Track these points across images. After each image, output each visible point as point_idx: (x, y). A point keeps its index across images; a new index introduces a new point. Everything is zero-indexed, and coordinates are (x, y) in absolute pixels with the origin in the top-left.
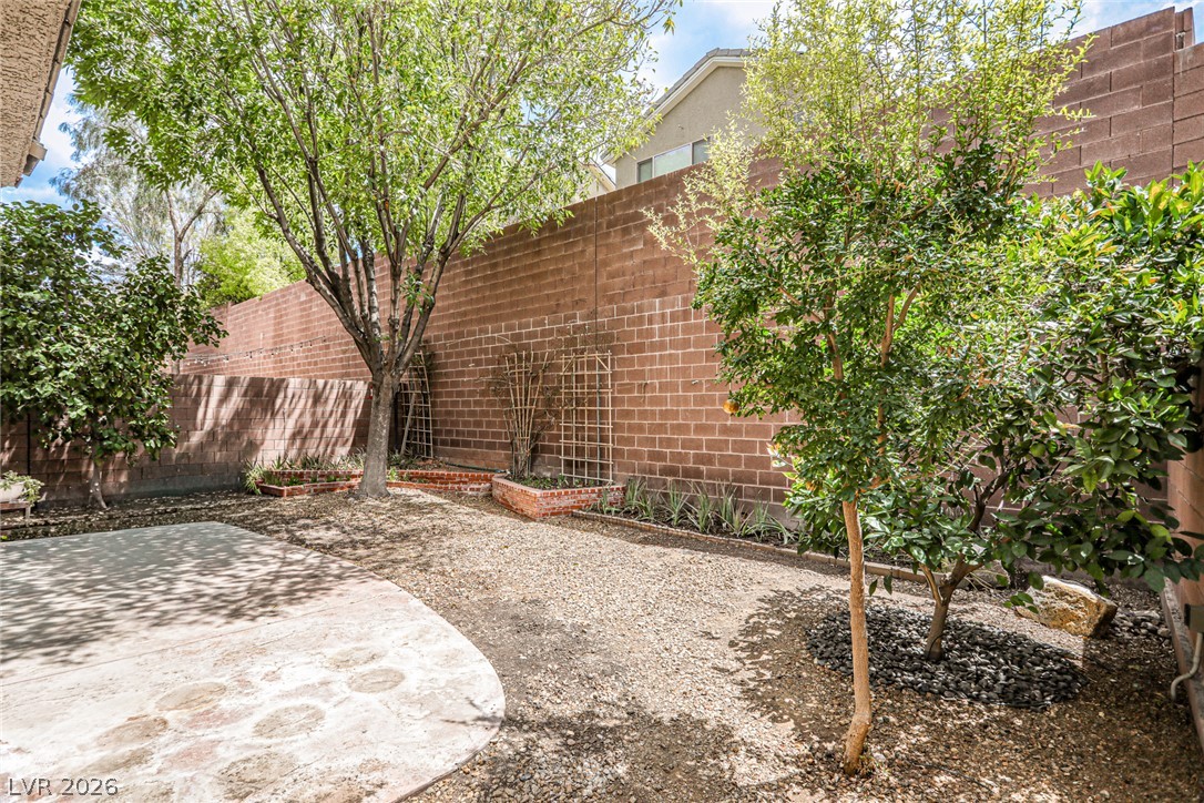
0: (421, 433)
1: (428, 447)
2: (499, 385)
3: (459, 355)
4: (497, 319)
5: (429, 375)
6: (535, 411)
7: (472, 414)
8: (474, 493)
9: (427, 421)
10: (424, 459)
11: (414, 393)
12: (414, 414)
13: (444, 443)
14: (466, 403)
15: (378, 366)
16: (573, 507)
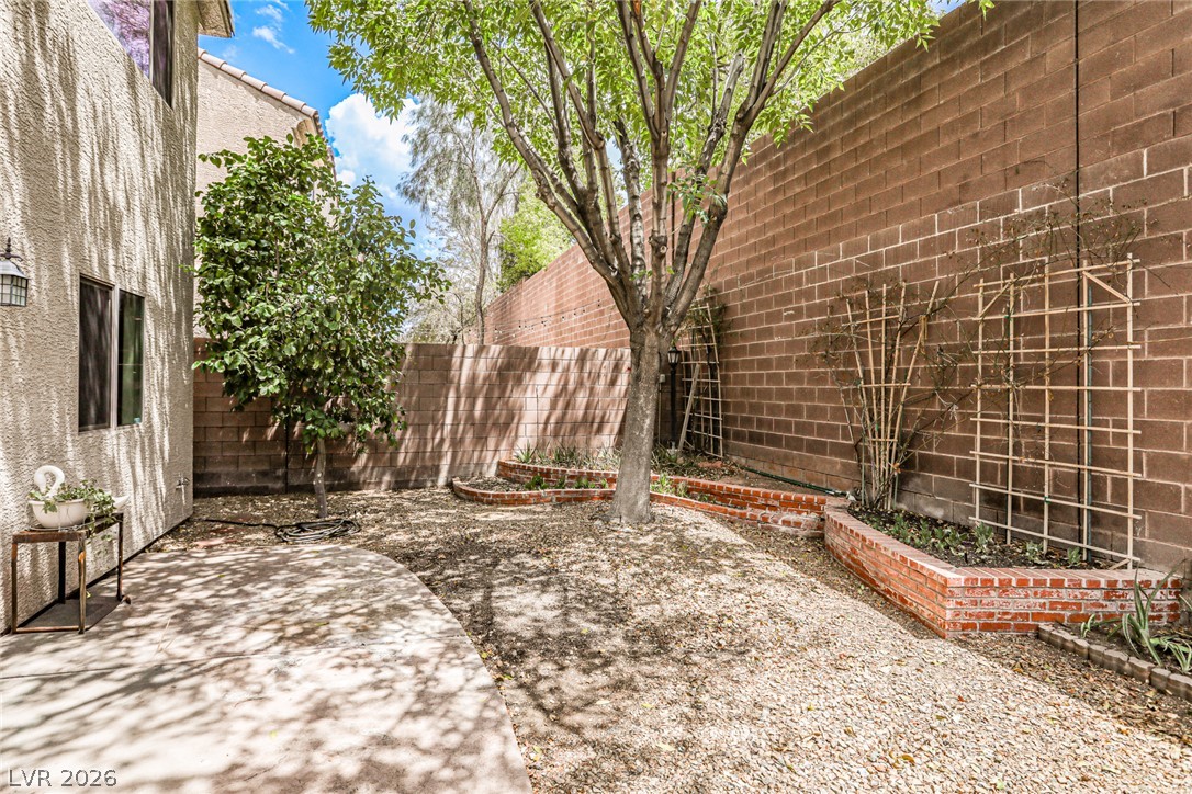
0: (707, 420)
1: (716, 441)
2: (834, 346)
3: (764, 304)
4: (829, 238)
5: (718, 338)
6: (909, 392)
7: (785, 394)
8: (791, 530)
9: (715, 404)
10: (710, 459)
11: (698, 364)
12: (698, 393)
13: (739, 436)
14: (774, 378)
15: (637, 320)
16: (1037, 616)
